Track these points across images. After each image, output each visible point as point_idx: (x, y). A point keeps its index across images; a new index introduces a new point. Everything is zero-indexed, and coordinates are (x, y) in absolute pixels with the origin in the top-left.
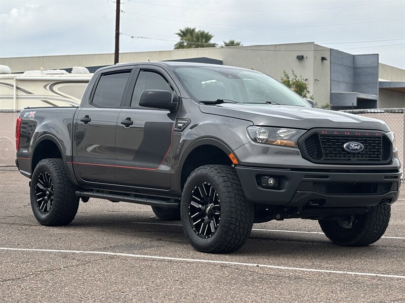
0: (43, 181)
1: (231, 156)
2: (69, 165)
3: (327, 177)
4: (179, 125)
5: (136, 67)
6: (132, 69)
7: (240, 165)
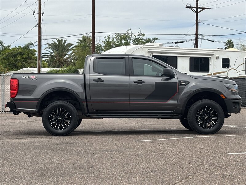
0: (56, 113)
1: (222, 95)
2: (83, 103)
4: (182, 83)
5: (128, 56)
6: (124, 57)
7: (226, 99)
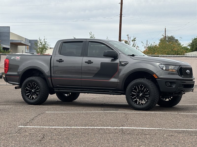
0: (30, 86)
1: (154, 75)
2: (49, 79)
3: (185, 82)
4: (122, 64)
5: (86, 40)
6: (83, 41)
7: (158, 78)
